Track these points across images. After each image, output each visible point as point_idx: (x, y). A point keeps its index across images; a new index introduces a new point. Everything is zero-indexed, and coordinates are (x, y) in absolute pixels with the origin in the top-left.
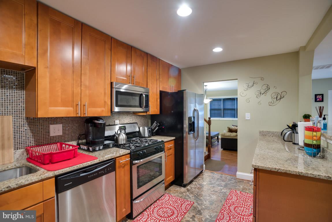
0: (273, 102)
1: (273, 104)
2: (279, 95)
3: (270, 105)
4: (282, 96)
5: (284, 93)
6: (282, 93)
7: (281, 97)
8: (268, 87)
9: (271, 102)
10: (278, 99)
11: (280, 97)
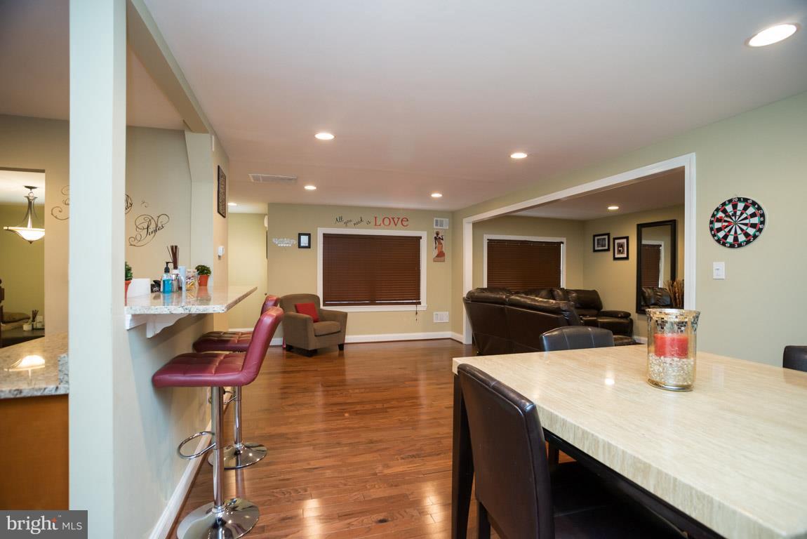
0: (139, 238)
1: (139, 244)
2: (152, 221)
3: (131, 245)
4: (160, 225)
5: (163, 219)
6: (159, 217)
7: (157, 226)
8: (129, 201)
9: (135, 239)
10: (150, 231)
11: (154, 226)
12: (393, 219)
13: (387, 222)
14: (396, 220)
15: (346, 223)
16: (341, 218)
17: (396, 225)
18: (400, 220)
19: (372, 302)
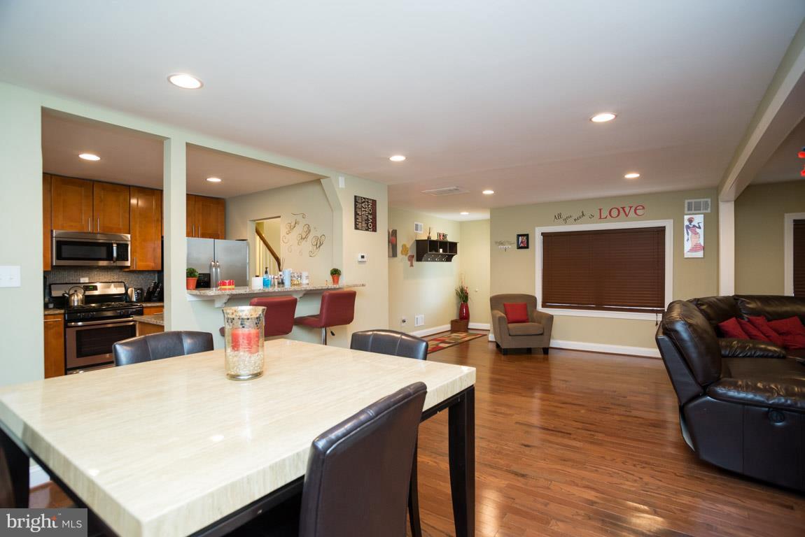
1: (313, 255)
2: (318, 240)
5: (323, 238)
7: (320, 243)
8: (309, 228)
9: (312, 252)
10: (317, 246)
12: (623, 208)
13: (615, 213)
14: (627, 210)
15: (565, 220)
16: (560, 215)
17: (627, 216)
18: (633, 210)
19: (599, 307)
